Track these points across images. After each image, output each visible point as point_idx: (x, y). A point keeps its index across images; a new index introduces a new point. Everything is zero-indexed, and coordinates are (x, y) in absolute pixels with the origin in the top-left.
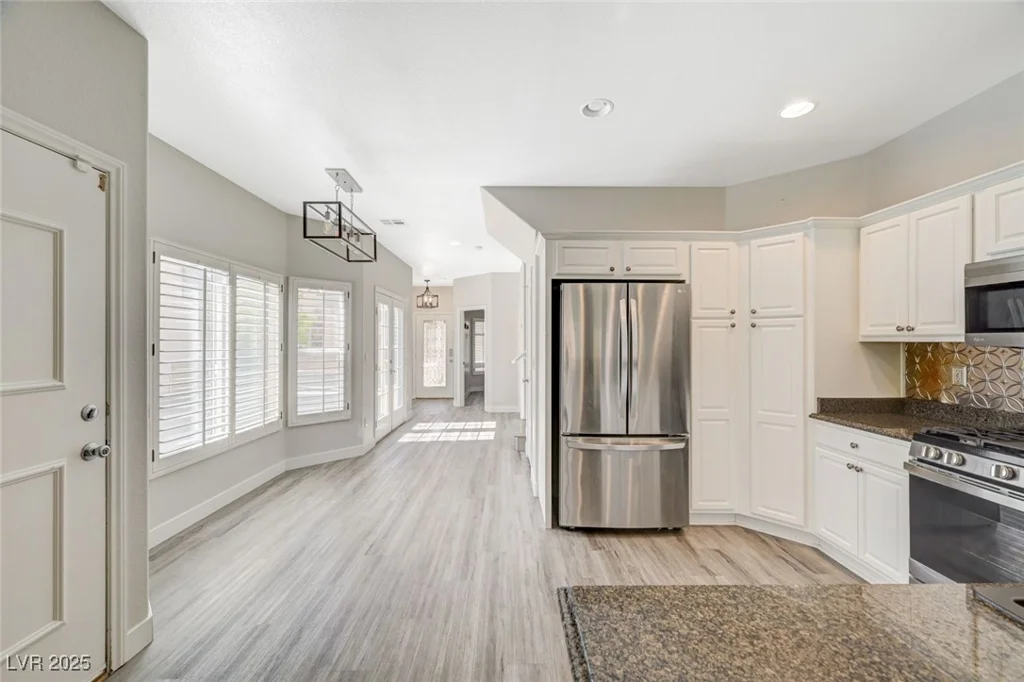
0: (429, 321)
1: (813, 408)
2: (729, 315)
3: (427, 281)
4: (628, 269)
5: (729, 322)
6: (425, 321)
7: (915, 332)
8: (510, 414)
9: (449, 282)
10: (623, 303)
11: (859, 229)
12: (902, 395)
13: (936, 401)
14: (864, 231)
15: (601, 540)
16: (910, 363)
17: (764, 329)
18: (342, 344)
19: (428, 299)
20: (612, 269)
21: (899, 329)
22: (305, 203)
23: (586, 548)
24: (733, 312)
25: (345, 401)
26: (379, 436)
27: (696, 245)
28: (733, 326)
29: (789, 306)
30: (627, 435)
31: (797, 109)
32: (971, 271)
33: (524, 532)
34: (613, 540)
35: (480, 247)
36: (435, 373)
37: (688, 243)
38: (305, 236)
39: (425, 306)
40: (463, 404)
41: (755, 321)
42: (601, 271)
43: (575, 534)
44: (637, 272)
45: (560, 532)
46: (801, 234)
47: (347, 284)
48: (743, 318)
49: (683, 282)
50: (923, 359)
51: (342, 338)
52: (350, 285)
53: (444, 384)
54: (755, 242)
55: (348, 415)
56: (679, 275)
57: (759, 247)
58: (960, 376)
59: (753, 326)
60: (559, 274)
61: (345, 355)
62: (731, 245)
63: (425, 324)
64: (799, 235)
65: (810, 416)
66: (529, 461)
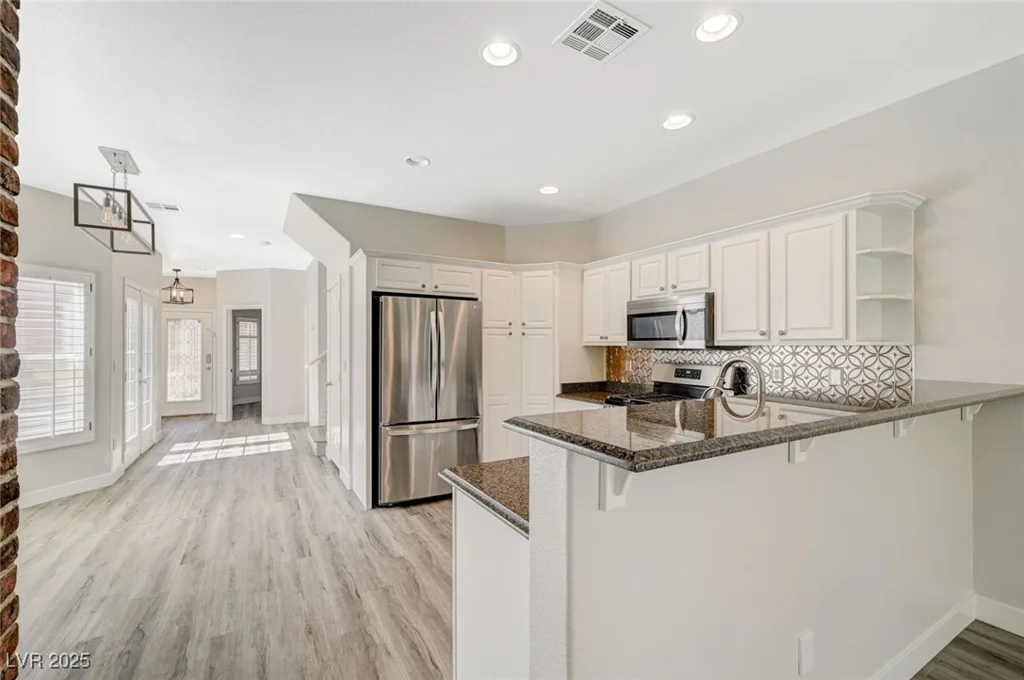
0: (175, 320)
1: (558, 391)
2: (508, 326)
3: (177, 271)
4: (436, 287)
5: (508, 331)
6: (168, 320)
7: (609, 340)
8: (295, 424)
9: (211, 273)
10: (433, 314)
11: (583, 272)
12: (605, 380)
13: (619, 381)
14: (586, 273)
16: (608, 360)
17: (529, 336)
18: (81, 349)
19: (180, 293)
20: (424, 286)
21: (602, 338)
22: (76, 186)
23: (404, 516)
24: (510, 324)
25: (85, 420)
26: (129, 461)
27: (487, 271)
28: (510, 334)
29: (545, 321)
30: (436, 421)
31: (549, 190)
32: (630, 305)
33: (347, 516)
35: (268, 243)
36: (184, 385)
37: (480, 270)
38: (76, 223)
39: (173, 301)
40: (230, 419)
41: (525, 331)
42: (415, 288)
43: (393, 509)
44: (443, 290)
45: (380, 510)
46: (552, 271)
47: (90, 274)
48: (517, 329)
49: (476, 299)
50: (613, 354)
51: (82, 341)
52: (93, 275)
53: (198, 397)
54: (525, 274)
55: (91, 436)
56: (473, 294)
57: (528, 277)
58: (628, 366)
59: (523, 334)
60: (378, 287)
61: (86, 362)
62: (509, 273)
63: (170, 323)
64: (550, 273)
65: (558, 396)
66: (333, 463)
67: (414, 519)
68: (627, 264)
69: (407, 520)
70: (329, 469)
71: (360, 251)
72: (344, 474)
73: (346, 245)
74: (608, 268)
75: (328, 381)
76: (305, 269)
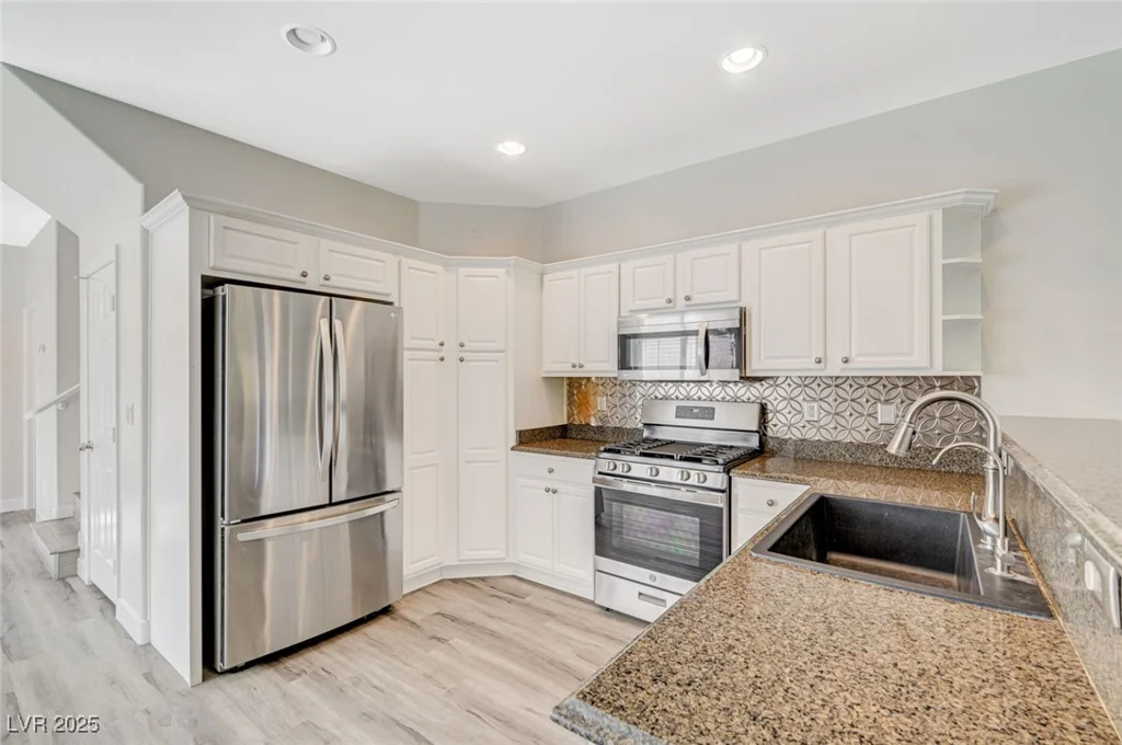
1: (513, 442)
2: (438, 347)
4: (327, 279)
5: (438, 355)
7: (584, 369)
10: (324, 323)
11: (542, 275)
12: (565, 423)
13: (588, 424)
14: (546, 277)
15: (293, 663)
16: (571, 395)
17: (470, 363)
20: (304, 275)
21: (574, 366)
23: (277, 685)
24: (442, 344)
27: (407, 261)
28: (442, 359)
29: (494, 341)
30: (331, 504)
31: (512, 149)
32: (622, 321)
33: (147, 712)
34: (313, 655)
37: (396, 259)
41: (464, 355)
42: (290, 276)
43: (248, 672)
44: (339, 284)
45: (221, 681)
46: (504, 270)
48: (451, 351)
49: (391, 304)
50: (576, 388)
54: (462, 270)
56: (388, 295)
57: (467, 276)
58: (601, 403)
59: (462, 360)
60: (213, 268)
62: (438, 268)
64: (502, 271)
65: (512, 449)
66: (95, 589)
67: (297, 686)
68: (616, 265)
69: (285, 695)
70: (89, 603)
71: (176, 198)
72: (128, 614)
73: (136, 189)
74: (584, 271)
75: (84, 440)
76: (24, 242)
